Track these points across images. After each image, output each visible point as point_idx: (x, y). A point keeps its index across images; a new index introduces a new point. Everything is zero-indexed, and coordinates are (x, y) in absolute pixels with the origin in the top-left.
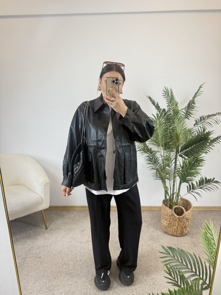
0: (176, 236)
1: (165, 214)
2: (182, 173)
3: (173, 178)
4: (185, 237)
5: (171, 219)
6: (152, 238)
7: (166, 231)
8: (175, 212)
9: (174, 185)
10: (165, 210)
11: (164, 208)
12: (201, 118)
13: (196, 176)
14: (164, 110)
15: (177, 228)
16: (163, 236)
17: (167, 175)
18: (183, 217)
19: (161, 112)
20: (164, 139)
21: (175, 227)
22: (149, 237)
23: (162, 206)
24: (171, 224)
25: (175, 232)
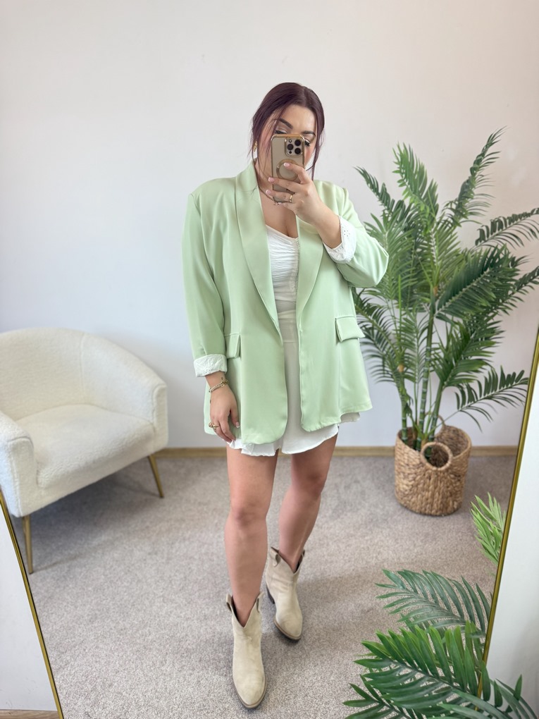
0: (431, 515)
1: (402, 464)
2: (445, 363)
3: (423, 377)
4: (452, 517)
5: (417, 476)
6: (372, 520)
7: (405, 503)
8: (427, 458)
9: (424, 393)
10: (403, 452)
11: (400, 449)
12: (493, 224)
13: (480, 370)
14: (401, 203)
15: (433, 496)
16: (399, 515)
17: (409, 370)
18: (447, 470)
19: (393, 210)
20: (400, 279)
21: (428, 494)
22: (364, 518)
23: (397, 445)
24: (417, 486)
25: (427, 504)
